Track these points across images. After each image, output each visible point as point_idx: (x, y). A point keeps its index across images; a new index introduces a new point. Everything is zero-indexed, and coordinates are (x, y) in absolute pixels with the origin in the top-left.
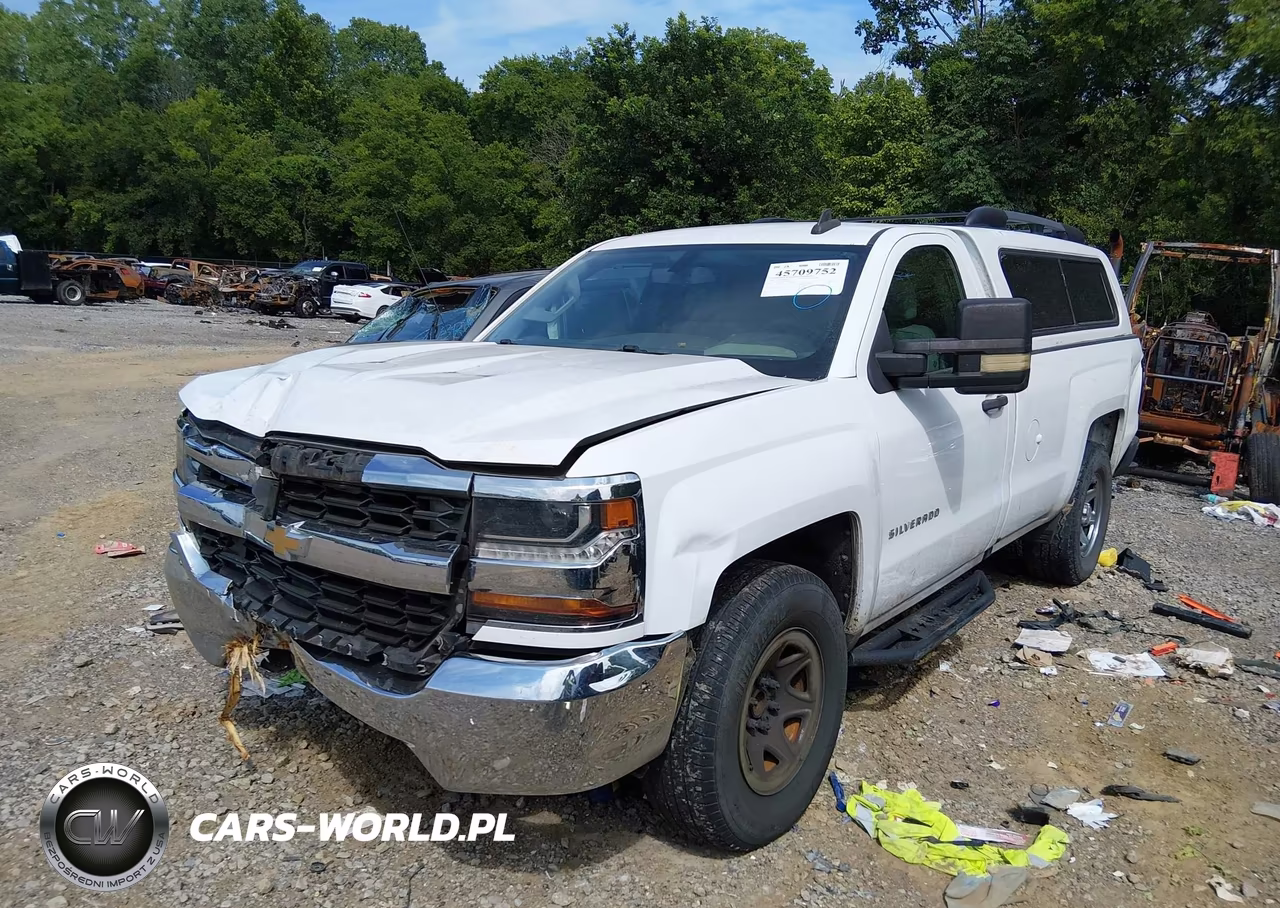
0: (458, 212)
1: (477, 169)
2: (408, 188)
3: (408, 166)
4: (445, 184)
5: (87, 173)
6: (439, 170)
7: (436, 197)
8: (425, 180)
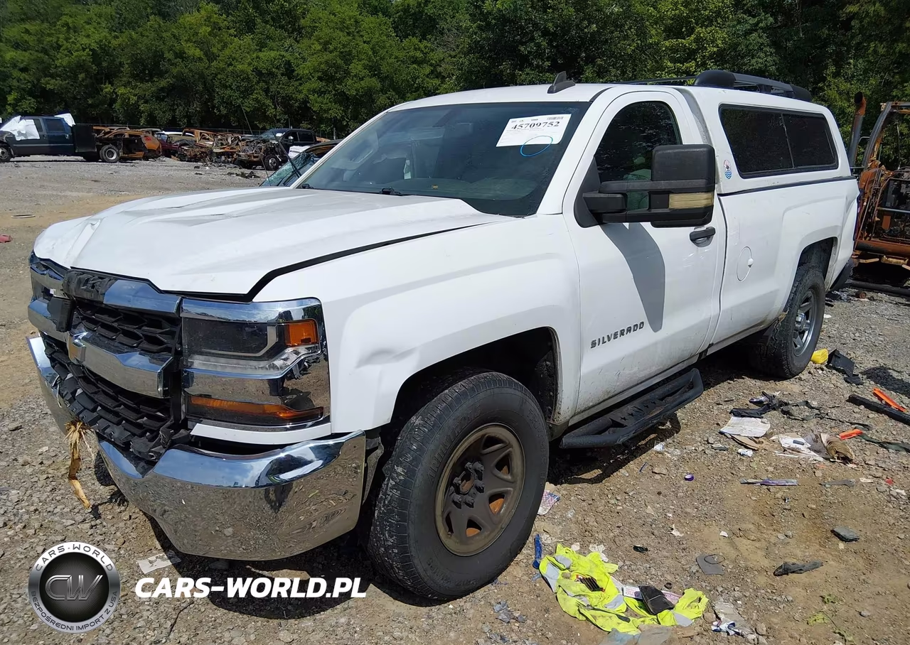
0: (383, 91)
1: (396, 57)
2: (347, 73)
3: (347, 57)
4: (374, 70)
5: (126, 68)
6: (370, 59)
7: (367, 79)
8: (360, 67)
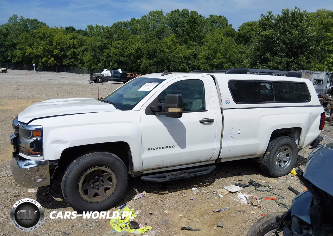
1: (234, 52)
2: (215, 57)
3: (216, 52)
4: (225, 56)
6: (224, 53)
7: (222, 59)
8: (220, 55)
